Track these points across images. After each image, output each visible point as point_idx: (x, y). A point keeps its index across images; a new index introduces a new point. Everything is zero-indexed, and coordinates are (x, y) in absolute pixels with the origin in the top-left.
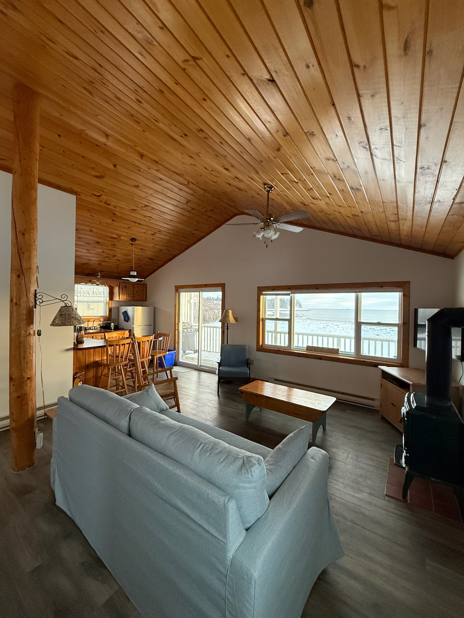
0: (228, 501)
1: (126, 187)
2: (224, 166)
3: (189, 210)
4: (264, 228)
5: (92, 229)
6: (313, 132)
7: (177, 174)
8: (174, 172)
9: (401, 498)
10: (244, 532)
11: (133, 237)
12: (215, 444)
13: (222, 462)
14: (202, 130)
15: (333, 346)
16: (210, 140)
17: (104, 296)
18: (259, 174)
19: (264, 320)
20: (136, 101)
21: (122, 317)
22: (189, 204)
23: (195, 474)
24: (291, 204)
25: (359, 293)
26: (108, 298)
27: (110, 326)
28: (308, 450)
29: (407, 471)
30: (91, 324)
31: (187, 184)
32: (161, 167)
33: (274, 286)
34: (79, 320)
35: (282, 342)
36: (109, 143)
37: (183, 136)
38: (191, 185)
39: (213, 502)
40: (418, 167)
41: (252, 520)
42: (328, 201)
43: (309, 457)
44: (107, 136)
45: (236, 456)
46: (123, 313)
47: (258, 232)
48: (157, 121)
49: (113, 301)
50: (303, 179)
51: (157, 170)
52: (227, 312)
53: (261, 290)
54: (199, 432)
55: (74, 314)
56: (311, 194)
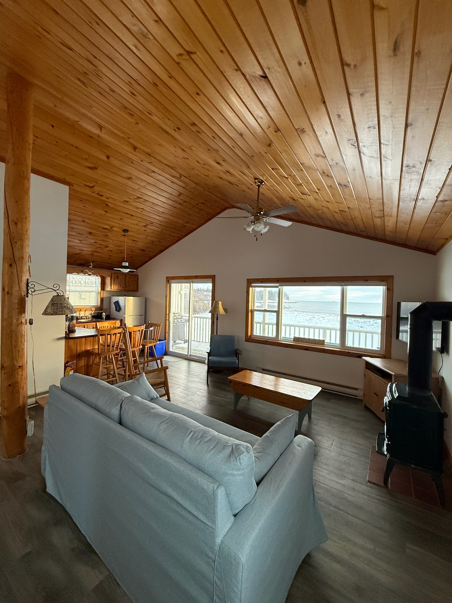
0: (217, 488)
1: (119, 179)
2: (216, 160)
3: (181, 203)
4: (254, 222)
5: (85, 220)
6: (303, 129)
7: (169, 166)
8: (166, 165)
9: (383, 485)
10: (233, 518)
11: (125, 229)
12: (205, 433)
13: (212, 450)
14: (194, 124)
15: (319, 337)
16: (203, 134)
17: (96, 286)
18: (250, 169)
19: (252, 312)
20: (131, 94)
21: (113, 307)
22: (181, 197)
23: (185, 462)
24: (281, 199)
25: (345, 287)
26: (100, 288)
27: (102, 315)
28: (294, 438)
29: (388, 458)
30: (82, 314)
31: (179, 177)
32: (153, 159)
33: (263, 279)
34: (71, 310)
35: (270, 333)
36: (102, 135)
37: (177, 130)
38: (183, 178)
39: (203, 489)
40: (404, 165)
41: (239, 506)
42: (317, 196)
43: (296, 445)
44: (101, 127)
45: (224, 444)
46: (114, 303)
47: (249, 226)
48: (151, 114)
49: (104, 291)
50: (293, 174)
51: (150, 163)
52: (217, 303)
53: (250, 282)
54: (188, 421)
55: (66, 303)
56: (300, 189)
